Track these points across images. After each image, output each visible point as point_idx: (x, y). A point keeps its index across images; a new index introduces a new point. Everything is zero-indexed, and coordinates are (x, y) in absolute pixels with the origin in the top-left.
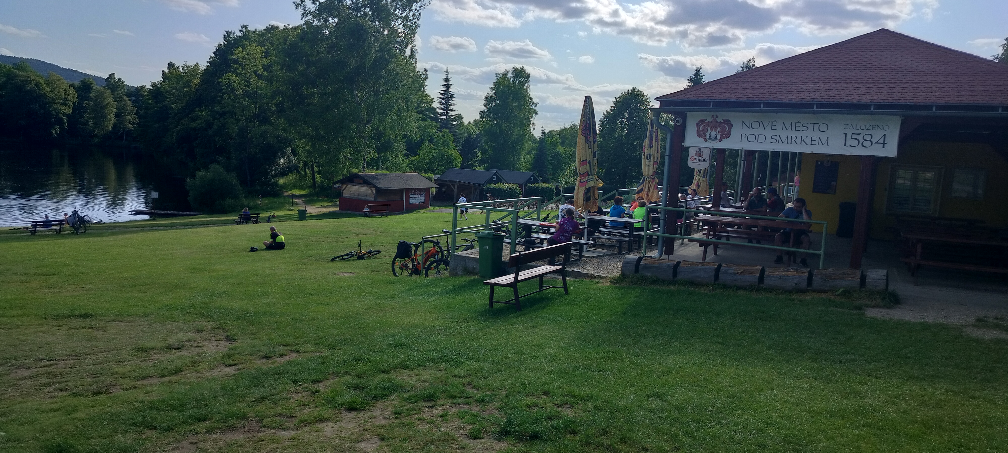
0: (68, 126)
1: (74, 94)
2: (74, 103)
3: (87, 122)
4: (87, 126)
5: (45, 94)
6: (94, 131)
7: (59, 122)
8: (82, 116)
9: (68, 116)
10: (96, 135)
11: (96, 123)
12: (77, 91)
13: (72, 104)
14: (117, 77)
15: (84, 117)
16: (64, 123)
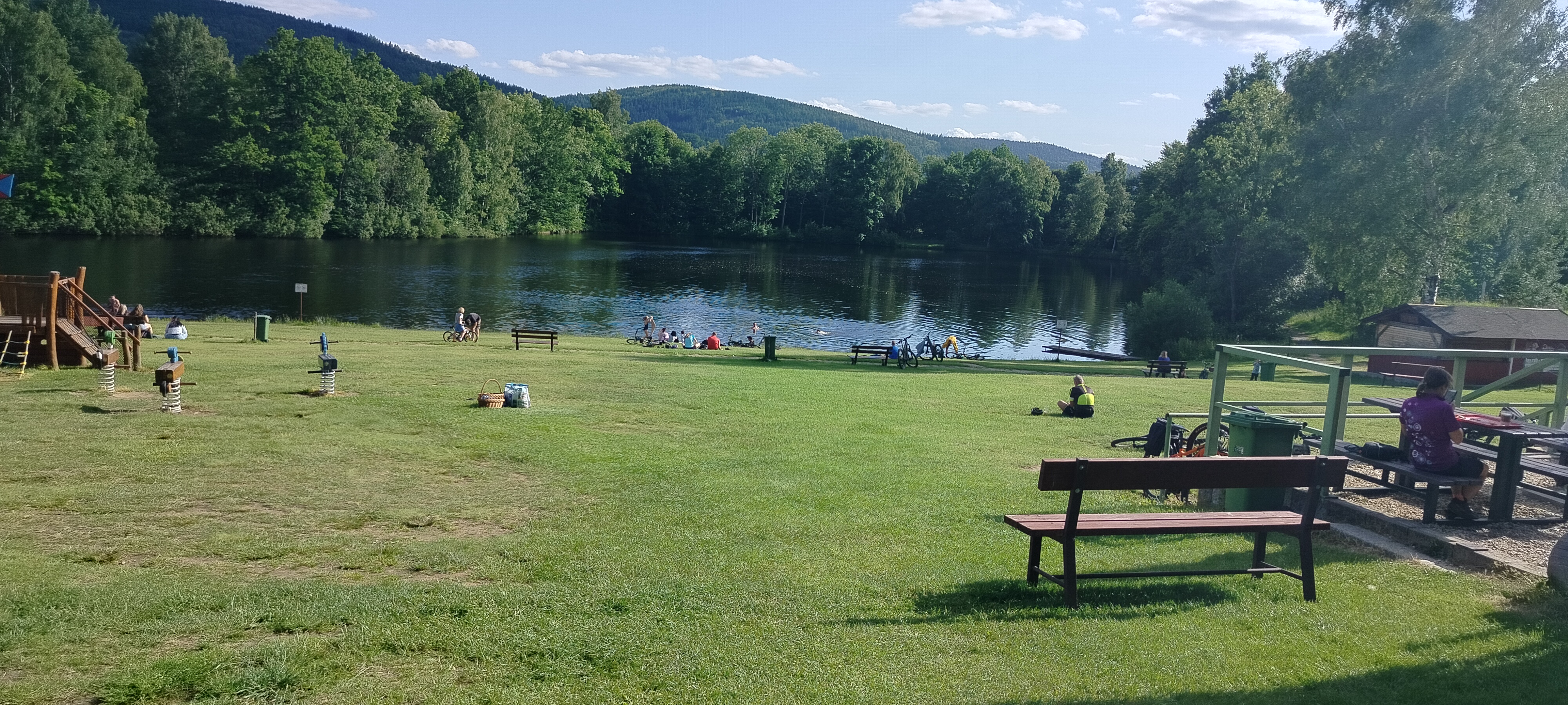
0: (1044, 230)
1: (1057, 184)
2: (1054, 198)
3: (1069, 222)
4: (1067, 229)
5: (1021, 186)
6: (1075, 235)
7: (1035, 223)
8: (1063, 216)
9: (1046, 216)
10: (1077, 242)
11: (1079, 226)
12: (1061, 181)
13: (1051, 199)
14: (1117, 158)
15: (1065, 217)
16: (1040, 225)
